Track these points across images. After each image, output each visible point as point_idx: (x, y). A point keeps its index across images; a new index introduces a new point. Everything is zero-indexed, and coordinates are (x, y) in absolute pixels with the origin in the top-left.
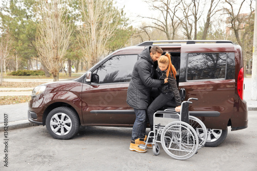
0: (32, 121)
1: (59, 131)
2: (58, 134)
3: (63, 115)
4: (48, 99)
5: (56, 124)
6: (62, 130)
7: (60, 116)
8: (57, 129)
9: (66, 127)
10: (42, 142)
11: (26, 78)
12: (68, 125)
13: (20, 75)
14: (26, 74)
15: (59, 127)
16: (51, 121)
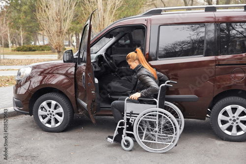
0: (17, 110)
1: (49, 122)
2: (48, 125)
3: (54, 103)
4: (36, 82)
5: (45, 113)
6: (53, 121)
7: (49, 105)
8: (46, 120)
9: (57, 117)
10: (27, 137)
11: (31, 54)
12: (60, 114)
13: (26, 51)
14: (31, 50)
15: (49, 117)
16: (40, 110)
